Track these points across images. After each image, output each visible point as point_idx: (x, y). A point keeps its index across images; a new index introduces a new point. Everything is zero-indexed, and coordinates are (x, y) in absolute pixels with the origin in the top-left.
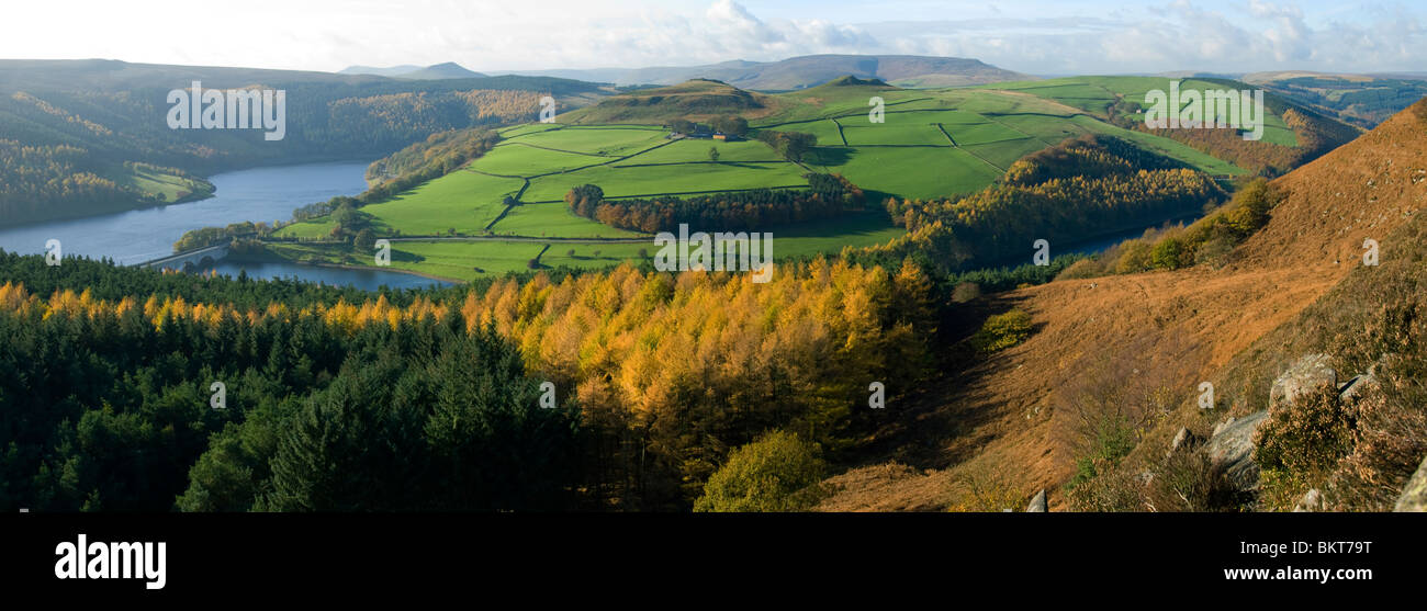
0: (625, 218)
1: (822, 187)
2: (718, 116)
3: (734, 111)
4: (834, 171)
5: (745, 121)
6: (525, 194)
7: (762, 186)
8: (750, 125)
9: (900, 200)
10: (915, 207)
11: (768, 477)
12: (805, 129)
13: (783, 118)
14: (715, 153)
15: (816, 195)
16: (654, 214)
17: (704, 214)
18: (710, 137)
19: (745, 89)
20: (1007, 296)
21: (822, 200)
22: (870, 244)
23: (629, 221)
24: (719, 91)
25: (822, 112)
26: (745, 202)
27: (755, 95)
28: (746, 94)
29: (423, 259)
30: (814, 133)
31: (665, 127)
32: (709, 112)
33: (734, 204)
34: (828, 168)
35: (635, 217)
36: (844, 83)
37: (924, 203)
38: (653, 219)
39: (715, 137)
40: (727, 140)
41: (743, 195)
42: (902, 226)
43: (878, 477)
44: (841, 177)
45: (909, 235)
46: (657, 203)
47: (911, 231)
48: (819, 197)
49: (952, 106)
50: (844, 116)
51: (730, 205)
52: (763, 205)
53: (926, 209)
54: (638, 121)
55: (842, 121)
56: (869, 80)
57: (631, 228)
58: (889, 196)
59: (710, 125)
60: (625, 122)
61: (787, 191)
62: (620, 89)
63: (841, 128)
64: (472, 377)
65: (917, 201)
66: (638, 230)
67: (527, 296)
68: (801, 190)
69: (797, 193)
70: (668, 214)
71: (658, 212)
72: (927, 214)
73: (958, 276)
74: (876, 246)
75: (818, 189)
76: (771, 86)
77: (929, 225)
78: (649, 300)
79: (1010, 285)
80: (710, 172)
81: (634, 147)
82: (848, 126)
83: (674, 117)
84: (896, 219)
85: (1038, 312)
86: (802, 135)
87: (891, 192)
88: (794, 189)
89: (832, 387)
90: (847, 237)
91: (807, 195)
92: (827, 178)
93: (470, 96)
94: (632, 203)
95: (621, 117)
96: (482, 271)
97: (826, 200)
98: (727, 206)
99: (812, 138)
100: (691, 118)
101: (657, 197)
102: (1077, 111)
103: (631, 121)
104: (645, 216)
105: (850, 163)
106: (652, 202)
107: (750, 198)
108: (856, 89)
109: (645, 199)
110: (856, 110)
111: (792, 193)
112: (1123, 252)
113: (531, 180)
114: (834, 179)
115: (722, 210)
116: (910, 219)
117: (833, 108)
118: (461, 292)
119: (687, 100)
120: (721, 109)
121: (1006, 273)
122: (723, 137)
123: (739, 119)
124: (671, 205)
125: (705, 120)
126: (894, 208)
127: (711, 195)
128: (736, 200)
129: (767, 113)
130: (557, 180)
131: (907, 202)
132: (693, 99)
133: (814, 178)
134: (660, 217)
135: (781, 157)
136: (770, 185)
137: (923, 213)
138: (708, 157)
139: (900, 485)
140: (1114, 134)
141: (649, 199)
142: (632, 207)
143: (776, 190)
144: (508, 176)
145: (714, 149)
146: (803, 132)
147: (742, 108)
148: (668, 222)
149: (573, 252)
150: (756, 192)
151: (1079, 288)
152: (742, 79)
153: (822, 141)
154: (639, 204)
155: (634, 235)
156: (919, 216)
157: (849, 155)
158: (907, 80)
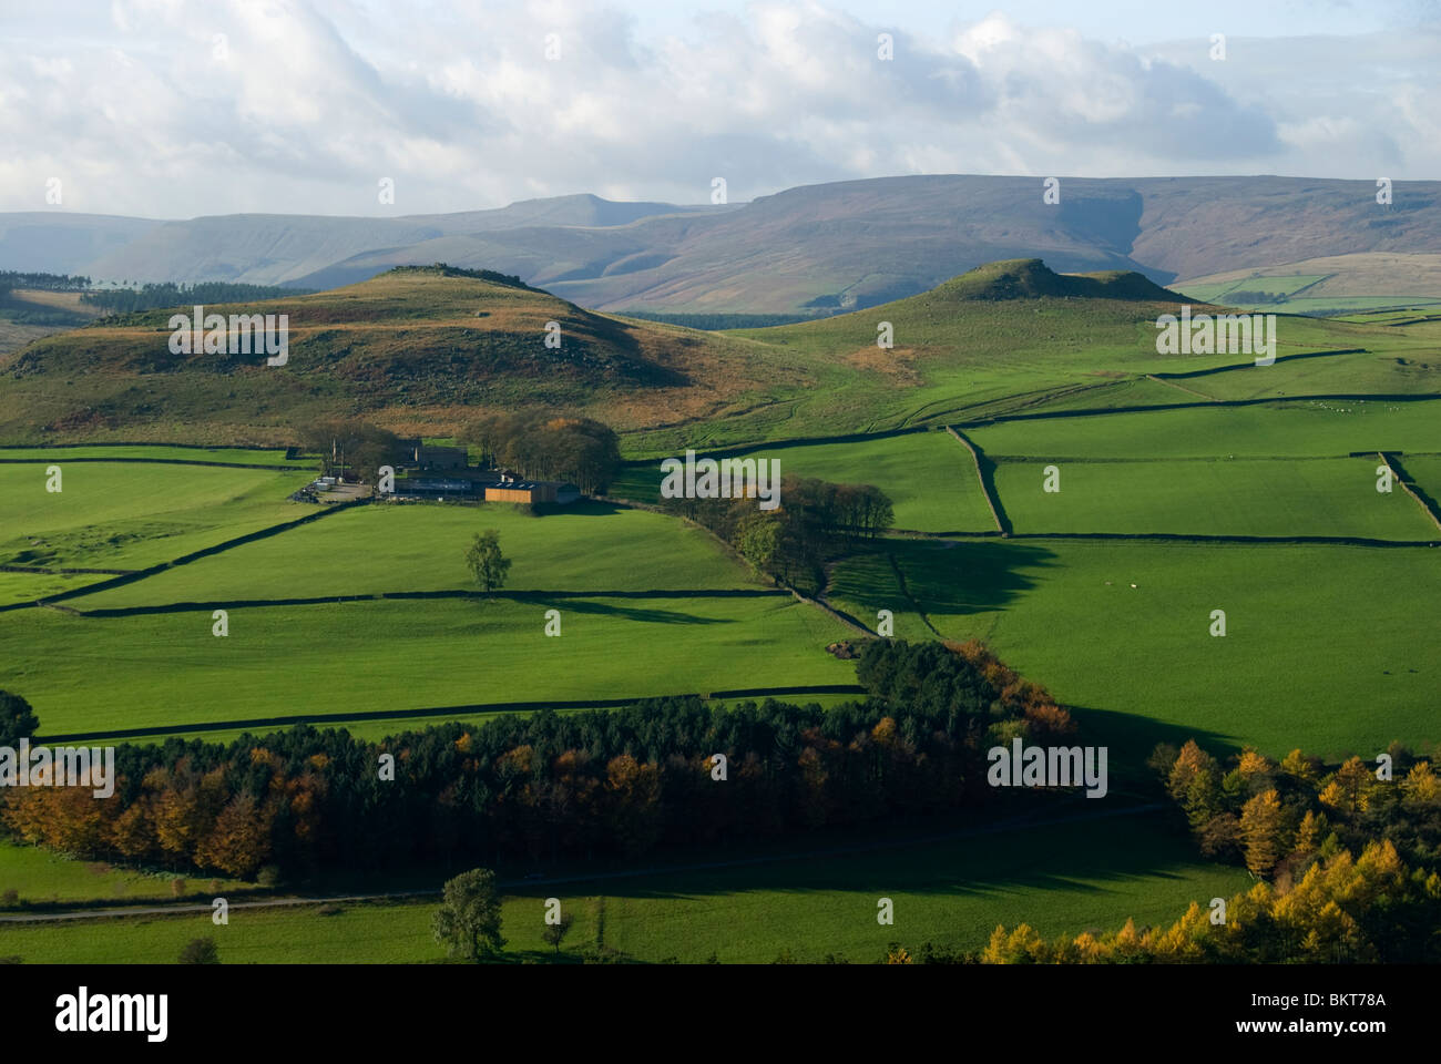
0: (128, 817)
1: (909, 693)
2: (503, 414)
3: (568, 398)
4: (957, 631)
5: (607, 437)
7: (674, 690)
8: (629, 450)
9: (1222, 754)
10: (1286, 784)
12: (846, 468)
13: (760, 422)
14: (491, 557)
15: (885, 724)
16: (245, 801)
17: (450, 796)
18: (474, 495)
19: (606, 311)
21: (908, 744)
22: (1103, 924)
23: (142, 829)
24: (502, 316)
25: (916, 403)
26: (611, 751)
27: (649, 333)
28: (608, 330)
30: (884, 487)
31: (293, 453)
32: (468, 399)
33: (568, 756)
34: (934, 619)
35: (170, 816)
36: (1004, 289)
37: (1322, 769)
38: (242, 820)
39: (492, 494)
40: (539, 509)
41: (602, 724)
42: (1232, 856)
44: (986, 658)
45: (1259, 891)
46: (259, 755)
47: (1270, 877)
48: (897, 730)
50: (1001, 419)
51: (551, 758)
52: (679, 760)
53: (1329, 793)
54: (180, 431)
55: (989, 438)
56: (1102, 275)
57: (152, 859)
58: (1177, 736)
59: (475, 450)
60: (135, 432)
61: (774, 709)
62: (104, 299)
63: (987, 466)
65: (1292, 761)
66: (182, 863)
68: (828, 703)
69: (815, 716)
70: (303, 800)
71: (263, 791)
72: (1333, 814)
74: (1126, 933)
75: (896, 701)
76: (709, 302)
77: (1344, 858)
80: (476, 630)
81: (167, 531)
82: (1010, 460)
83: (333, 415)
84: (1209, 828)
86: (834, 490)
87: (1189, 721)
88: (801, 701)
90: (1009, 895)
91: (849, 725)
92: (929, 659)
94: (155, 757)
95: (110, 412)
97: (925, 744)
98: (539, 762)
99: (873, 502)
100: (399, 421)
101: (260, 733)
103: (158, 431)
104: (210, 807)
105: (1025, 608)
106: (239, 753)
107: (628, 733)
108: (1046, 311)
109: (212, 739)
110: (1046, 397)
111: (793, 714)
114: (959, 663)
115: (521, 779)
116: (1262, 830)
117: (956, 385)
119: (380, 349)
120: (520, 386)
122: (525, 497)
123: (586, 428)
124: (319, 760)
125: (456, 429)
126: (1200, 780)
127: (477, 721)
128: (575, 741)
129: (696, 403)
131: (1249, 763)
132: (406, 343)
133: (880, 653)
134: (271, 810)
135: (749, 575)
136: (704, 686)
137: (1318, 807)
138: (464, 575)
141: (227, 739)
142: (157, 776)
143: (731, 706)
145: (489, 542)
146: (837, 479)
147: (596, 383)
148: (304, 829)
150: (652, 709)
152: (594, 270)
153: (913, 516)
154: (188, 759)
155: (166, 884)
156: (1301, 816)
157: (1019, 571)
158: (1257, 276)
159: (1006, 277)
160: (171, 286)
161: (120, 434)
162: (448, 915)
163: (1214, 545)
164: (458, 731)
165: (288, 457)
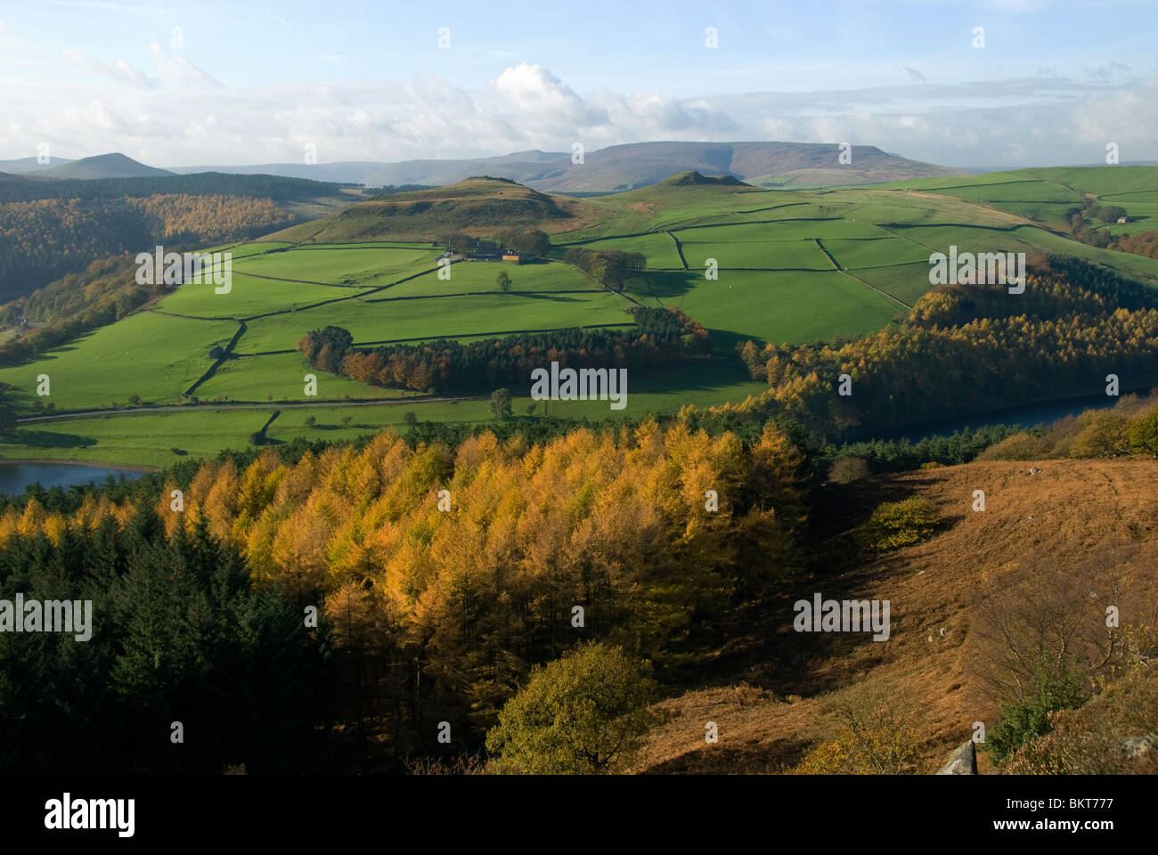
0: (384, 371)
1: (652, 325)
2: (508, 229)
3: (531, 223)
4: (669, 303)
5: (545, 237)
6: (239, 343)
7: (570, 325)
8: (553, 241)
9: (760, 345)
10: (781, 354)
11: (581, 699)
12: (630, 247)
13: (599, 230)
14: (505, 280)
15: (644, 336)
16: (423, 365)
17: (493, 363)
18: (498, 258)
19: (544, 191)
20: (907, 478)
21: (652, 344)
22: (718, 403)
23: (389, 375)
24: (508, 194)
25: (654, 224)
26: (548, 347)
27: (559, 199)
28: (545, 198)
29: (93, 442)
30: (643, 253)
31: (435, 244)
32: (496, 224)
33: (533, 349)
34: (661, 299)
35: (398, 370)
36: (685, 182)
37: (793, 349)
38: (422, 371)
39: (505, 257)
40: (521, 262)
41: (545, 338)
42: (763, 379)
43: (724, 702)
44: (679, 313)
45: (771, 391)
46: (427, 350)
47: (775, 386)
48: (648, 339)
49: (837, 214)
50: (684, 228)
51: (528, 350)
52: (572, 350)
53: (795, 357)
54: (397, 237)
55: (680, 235)
56: (718, 177)
57: (393, 385)
58: (745, 338)
59: (498, 242)
60: (382, 238)
61: (605, 332)
62: (370, 191)
63: (679, 245)
64: (176, 599)
65: (783, 347)
66: (403, 386)
67: (250, 482)
68: (624, 329)
69: (619, 334)
70: (442, 365)
71: (429, 362)
72: (797, 364)
73: (839, 448)
74: (727, 406)
75: (648, 328)
76: (580, 187)
77: (800, 379)
78: (419, 480)
79: (912, 463)
80: (501, 305)
81: (393, 272)
82: (687, 243)
83: (449, 230)
84: (755, 370)
85: (950, 502)
86: (625, 254)
87: (749, 333)
88: (615, 329)
89: (666, 588)
90: (687, 394)
91: (631, 338)
92: (659, 313)
93: (151, 203)
94: (392, 350)
95: (373, 231)
96: (183, 453)
97: (658, 343)
98: (523, 352)
99: (639, 258)
100: (472, 232)
101: (427, 342)
102: (1021, 221)
103: (389, 237)
104: (411, 368)
105: (692, 295)
106: (421, 349)
107: (554, 341)
108: (700, 190)
109: (410, 344)
110: (700, 220)
111: (612, 334)
112: (1082, 427)
113: (247, 323)
114: (670, 315)
115: (517, 357)
116: (773, 370)
117: (668, 216)
118: (155, 483)
119: (466, 206)
120: (513, 219)
121: (906, 447)
122: (516, 258)
123: (538, 233)
124: (446, 351)
125: (492, 234)
126: (753, 353)
127: (502, 337)
128: (536, 344)
129: (576, 224)
130: (285, 322)
131: (769, 347)
132: (474, 204)
133: (642, 313)
134: (431, 369)
135: (596, 285)
136: (581, 324)
137: (792, 362)
138: (497, 287)
139: (753, 713)
140: (1078, 255)
141: (416, 344)
142: (393, 357)
143: (590, 331)
144: (215, 319)
145: (504, 275)
146: (624, 250)
147: (541, 217)
148: (443, 375)
149: (313, 419)
150: (563, 332)
151: (1012, 473)
152: (539, 177)
153: (653, 263)
154: (403, 351)
155: (398, 393)
156: (786, 366)
157: (690, 281)
158: (773, 177)
159: (686, 178)
160: (392, 186)
161: (377, 238)
162: (493, 404)
163: (758, 272)
164: (495, 341)
165: (434, 245)
